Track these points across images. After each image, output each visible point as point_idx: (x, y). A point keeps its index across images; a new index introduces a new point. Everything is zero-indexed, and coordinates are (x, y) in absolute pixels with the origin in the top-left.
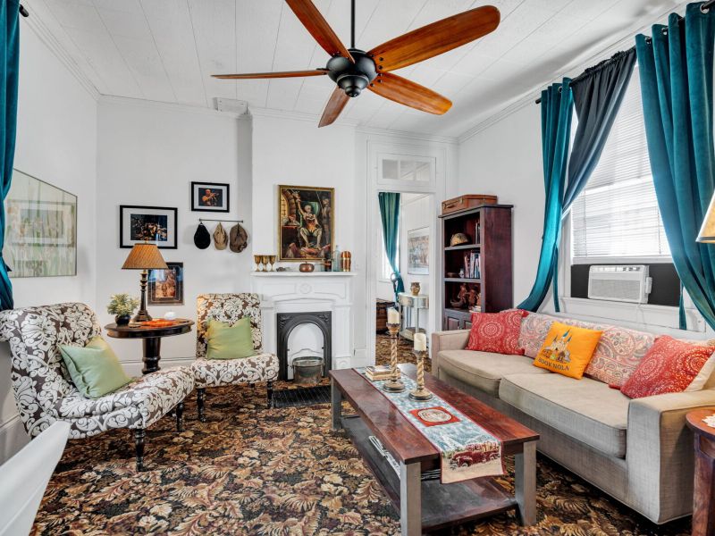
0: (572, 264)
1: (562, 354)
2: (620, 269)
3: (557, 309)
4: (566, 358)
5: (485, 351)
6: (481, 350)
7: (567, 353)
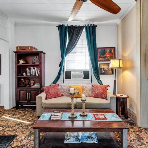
0: (66, 71)
1: (78, 93)
2: (78, 72)
3: (64, 83)
4: (80, 93)
5: (53, 98)
6: (52, 98)
7: (79, 92)
